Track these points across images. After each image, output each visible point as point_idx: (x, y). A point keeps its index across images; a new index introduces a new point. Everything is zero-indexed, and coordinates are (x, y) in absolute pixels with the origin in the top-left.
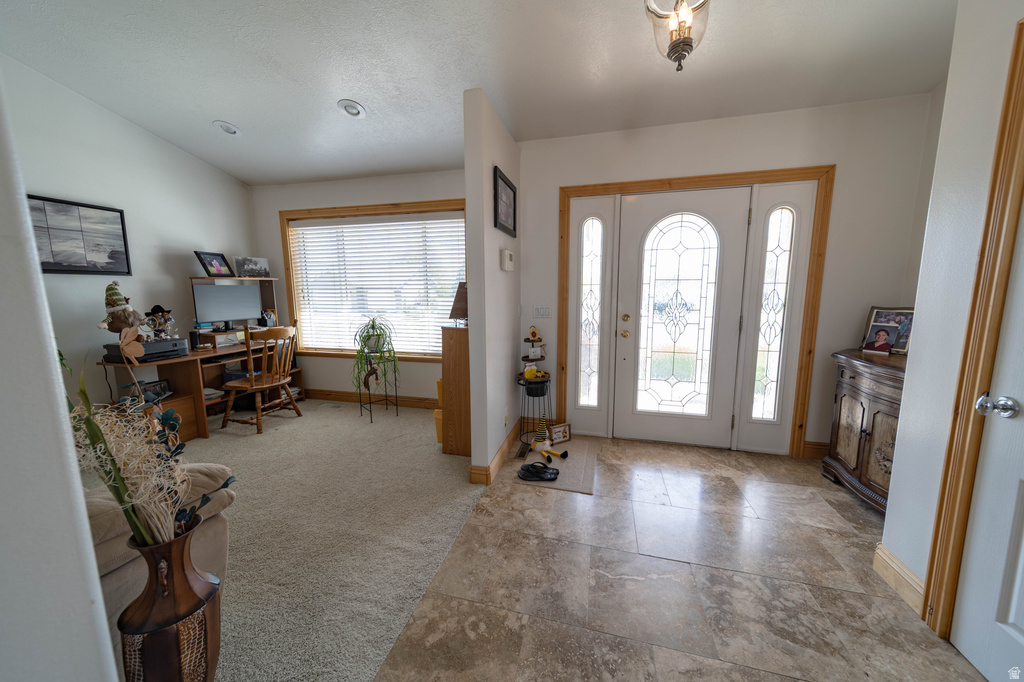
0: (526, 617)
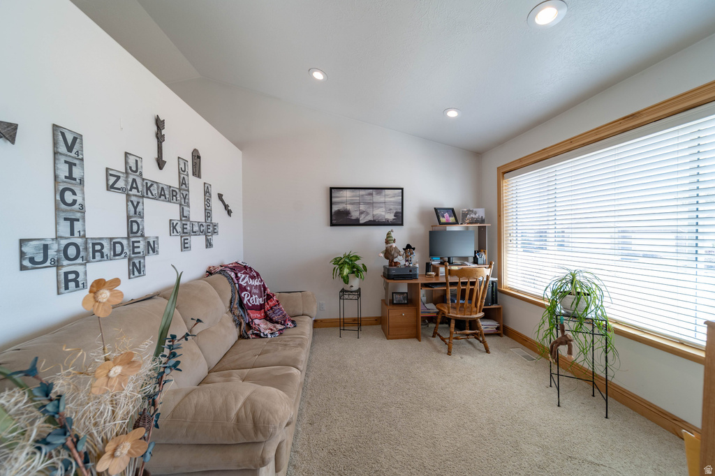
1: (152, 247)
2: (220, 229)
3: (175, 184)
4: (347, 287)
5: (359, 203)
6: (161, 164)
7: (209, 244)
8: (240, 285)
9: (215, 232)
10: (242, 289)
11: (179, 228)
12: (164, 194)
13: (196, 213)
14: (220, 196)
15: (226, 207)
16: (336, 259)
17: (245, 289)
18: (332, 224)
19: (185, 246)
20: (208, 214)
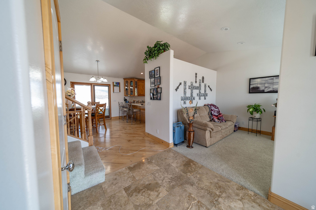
0: (189, 177)
1: (194, 99)
2: (208, 95)
3: (198, 85)
4: (253, 116)
5: (265, 84)
6: (196, 82)
7: (205, 99)
8: (211, 109)
9: (207, 96)
10: (212, 110)
11: (199, 95)
12: (197, 88)
13: (202, 91)
14: (209, 86)
15: (210, 89)
16: (249, 106)
17: (213, 110)
18: (250, 93)
19: (200, 99)
20: (205, 91)
